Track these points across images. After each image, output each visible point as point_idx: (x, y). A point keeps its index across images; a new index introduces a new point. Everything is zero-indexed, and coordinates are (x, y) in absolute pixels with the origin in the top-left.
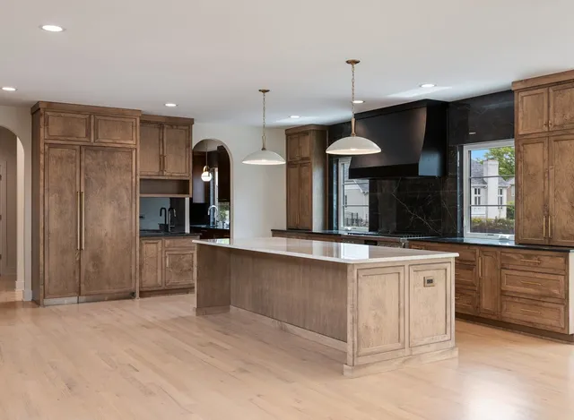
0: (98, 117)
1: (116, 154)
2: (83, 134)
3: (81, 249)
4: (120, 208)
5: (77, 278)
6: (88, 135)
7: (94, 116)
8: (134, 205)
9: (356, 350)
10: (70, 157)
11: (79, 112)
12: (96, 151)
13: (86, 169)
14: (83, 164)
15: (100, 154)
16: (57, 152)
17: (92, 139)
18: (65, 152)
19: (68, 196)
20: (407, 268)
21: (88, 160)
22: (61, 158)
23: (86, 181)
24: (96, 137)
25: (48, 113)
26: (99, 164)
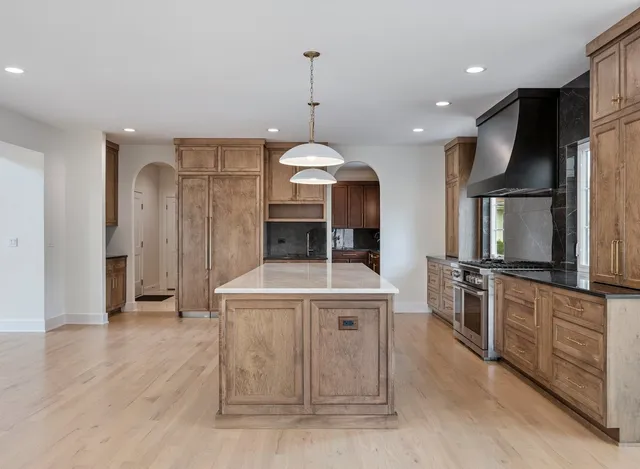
0: (224, 149)
1: (241, 182)
2: (211, 163)
3: (208, 269)
4: (246, 232)
5: (206, 294)
6: (216, 166)
7: (222, 147)
8: (258, 230)
9: (224, 395)
10: (201, 186)
11: (208, 145)
12: (223, 180)
13: (214, 196)
14: (211, 192)
15: (227, 182)
16: (189, 182)
17: (219, 168)
18: (197, 182)
19: (199, 221)
20: (306, 303)
21: (217, 188)
22: (192, 188)
23: (214, 207)
24: (223, 166)
25: (182, 149)
26: (225, 191)
